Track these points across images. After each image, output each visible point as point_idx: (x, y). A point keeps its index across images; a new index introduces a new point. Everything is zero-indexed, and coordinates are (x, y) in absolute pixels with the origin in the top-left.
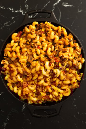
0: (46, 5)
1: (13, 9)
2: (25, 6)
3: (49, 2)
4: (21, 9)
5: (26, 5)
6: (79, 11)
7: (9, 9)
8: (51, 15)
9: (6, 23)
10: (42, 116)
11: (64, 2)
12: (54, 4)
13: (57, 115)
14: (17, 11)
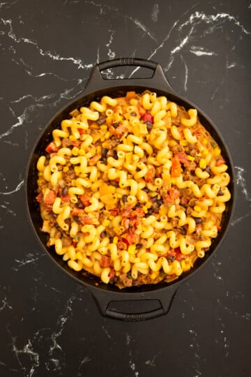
0: (155, 52)
1: (80, 61)
2: (109, 54)
3: (161, 46)
4: (98, 61)
5: (110, 52)
6: (229, 65)
7: (71, 60)
8: (156, 72)
9: (64, 92)
10: (128, 316)
11: (195, 46)
12: (173, 50)
13: (164, 314)
14: (90, 66)
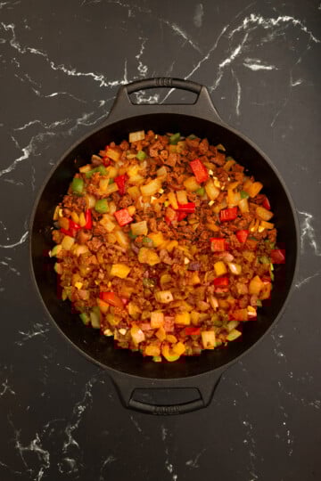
0: (199, 66)
1: (103, 77)
2: (139, 69)
3: (207, 58)
4: (125, 77)
5: (141, 65)
6: (294, 82)
7: (91, 76)
9: (82, 117)
12: (221, 63)
14: (115, 83)
